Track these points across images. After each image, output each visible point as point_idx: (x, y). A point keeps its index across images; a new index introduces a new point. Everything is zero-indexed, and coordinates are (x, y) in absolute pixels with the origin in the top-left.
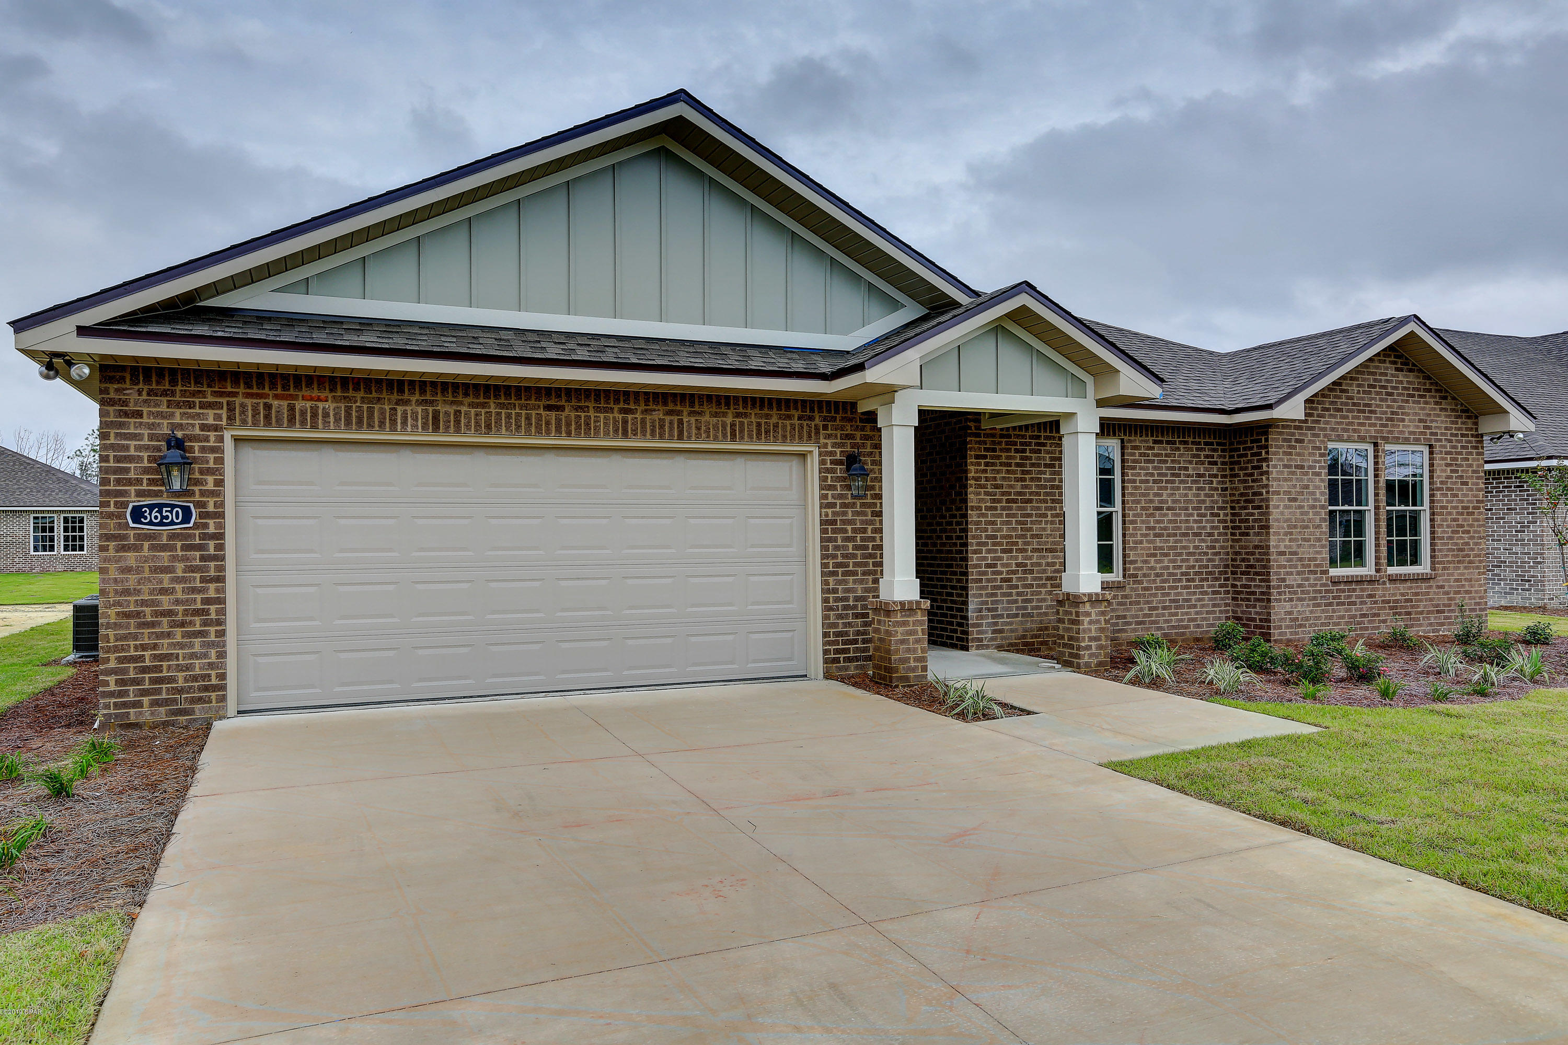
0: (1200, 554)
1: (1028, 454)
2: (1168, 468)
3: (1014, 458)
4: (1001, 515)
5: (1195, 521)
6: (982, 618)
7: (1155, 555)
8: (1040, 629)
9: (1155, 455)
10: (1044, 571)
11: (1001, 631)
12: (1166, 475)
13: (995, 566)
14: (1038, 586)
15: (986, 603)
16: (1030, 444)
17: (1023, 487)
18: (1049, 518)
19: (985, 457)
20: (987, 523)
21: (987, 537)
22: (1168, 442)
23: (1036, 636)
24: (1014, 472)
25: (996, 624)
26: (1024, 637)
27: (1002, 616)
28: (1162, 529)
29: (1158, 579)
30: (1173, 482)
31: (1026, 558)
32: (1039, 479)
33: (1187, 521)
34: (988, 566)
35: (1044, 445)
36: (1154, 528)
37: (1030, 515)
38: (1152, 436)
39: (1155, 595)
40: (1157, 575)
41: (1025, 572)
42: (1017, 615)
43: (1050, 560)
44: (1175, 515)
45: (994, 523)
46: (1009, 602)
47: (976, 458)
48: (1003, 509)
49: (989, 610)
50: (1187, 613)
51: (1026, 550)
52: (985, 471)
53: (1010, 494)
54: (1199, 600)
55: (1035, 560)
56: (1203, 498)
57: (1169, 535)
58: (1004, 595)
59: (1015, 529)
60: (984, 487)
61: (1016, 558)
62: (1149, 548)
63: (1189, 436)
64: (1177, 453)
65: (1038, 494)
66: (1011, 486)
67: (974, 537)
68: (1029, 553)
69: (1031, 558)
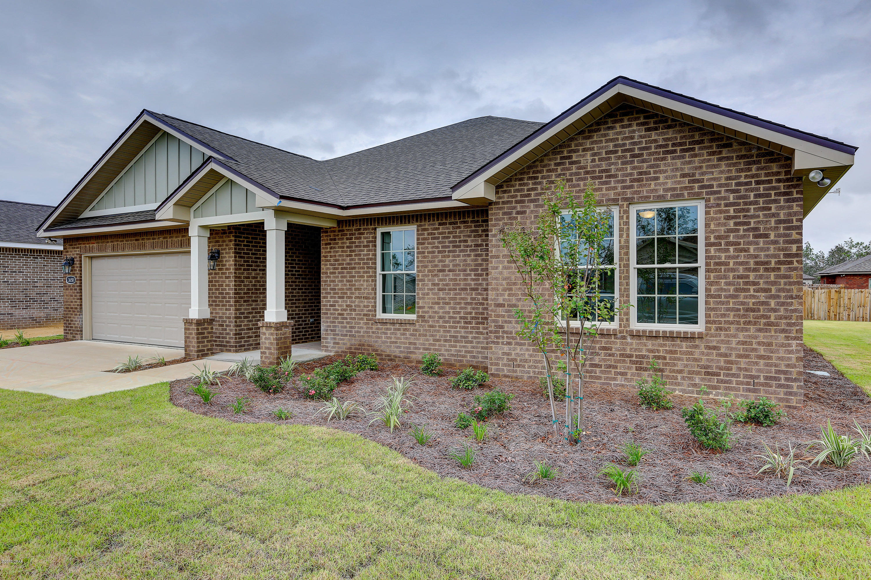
0: (476, 304)
1: (353, 240)
2: (450, 242)
3: (345, 243)
4: (338, 277)
5: (473, 280)
6: (328, 334)
7: (438, 303)
8: (360, 345)
9: (440, 233)
10: (362, 310)
11: (338, 343)
12: (449, 247)
13: (334, 306)
14: (359, 319)
15: (330, 326)
16: (355, 234)
17: (350, 260)
18: (366, 278)
19: (330, 244)
20: (331, 281)
21: (331, 289)
22: (450, 224)
23: (357, 349)
24: (346, 252)
25: (335, 339)
26: (350, 348)
27: (338, 335)
28: (444, 285)
29: (441, 321)
30: (454, 251)
31: (351, 302)
32: (360, 255)
33: (465, 280)
34: (331, 306)
35: (363, 234)
36: (438, 285)
37: (354, 277)
38: (438, 220)
39: (438, 331)
40: (440, 317)
41: (351, 310)
42: (346, 335)
43: (366, 304)
44: (455, 275)
45: (334, 281)
46: (342, 327)
47: (325, 245)
48: (339, 273)
49: (331, 330)
50: (464, 347)
51: (351, 298)
52: (330, 252)
53: (343, 264)
54: (475, 338)
55: (357, 303)
56: (480, 262)
57: (450, 290)
58: (339, 323)
59: (345, 285)
60: (330, 261)
61: (346, 302)
62: (434, 299)
63: (469, 217)
64: (458, 230)
65: (360, 264)
66: (343, 260)
67: (324, 289)
68: (354, 299)
69: (354, 302)
